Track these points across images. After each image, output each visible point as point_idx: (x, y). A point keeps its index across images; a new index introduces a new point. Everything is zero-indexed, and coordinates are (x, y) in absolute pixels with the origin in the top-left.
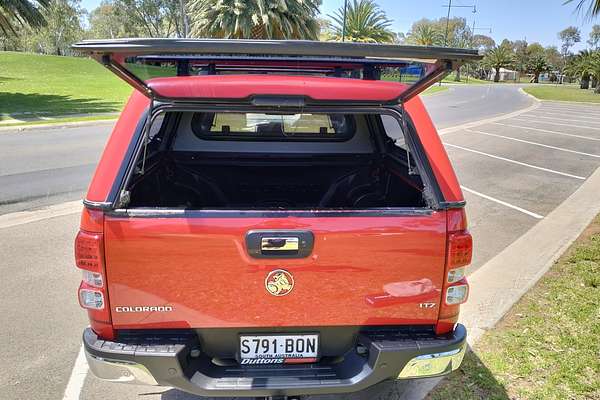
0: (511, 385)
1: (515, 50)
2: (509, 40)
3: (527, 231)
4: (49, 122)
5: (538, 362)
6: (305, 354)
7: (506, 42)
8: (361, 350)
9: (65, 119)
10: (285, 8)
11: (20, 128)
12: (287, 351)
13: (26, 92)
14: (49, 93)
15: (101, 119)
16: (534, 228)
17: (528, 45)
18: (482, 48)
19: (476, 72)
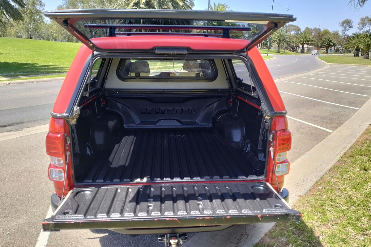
0: (316, 228)
1: (313, 34)
3: (323, 139)
4: (26, 79)
5: (332, 214)
7: (307, 28)
9: (36, 77)
10: (172, 8)
11: (7, 82)
13: (10, 61)
14: (25, 61)
15: (58, 77)
16: (327, 138)
17: (321, 30)
18: (293, 33)
19: (290, 47)
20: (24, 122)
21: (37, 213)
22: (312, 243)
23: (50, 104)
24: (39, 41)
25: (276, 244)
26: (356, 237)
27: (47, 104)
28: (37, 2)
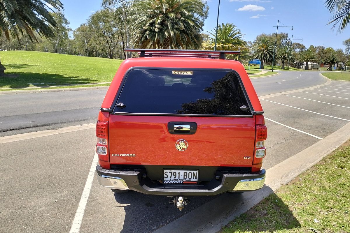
0: (291, 206)
1: (317, 52)
2: (314, 46)
3: (312, 145)
4: (55, 88)
5: (306, 197)
6: (192, 180)
7: (312, 47)
8: (217, 177)
9: (64, 87)
10: (183, 28)
11: (40, 90)
12: (184, 178)
13: (41, 72)
14: (53, 73)
15: (82, 87)
16: (316, 143)
17: (325, 49)
18: (298, 50)
19: (295, 64)
20: (58, 123)
21: (76, 189)
22: (286, 215)
23: (78, 109)
24: (63, 55)
25: (258, 214)
26: (322, 212)
27: (75, 109)
28: (63, 21)
